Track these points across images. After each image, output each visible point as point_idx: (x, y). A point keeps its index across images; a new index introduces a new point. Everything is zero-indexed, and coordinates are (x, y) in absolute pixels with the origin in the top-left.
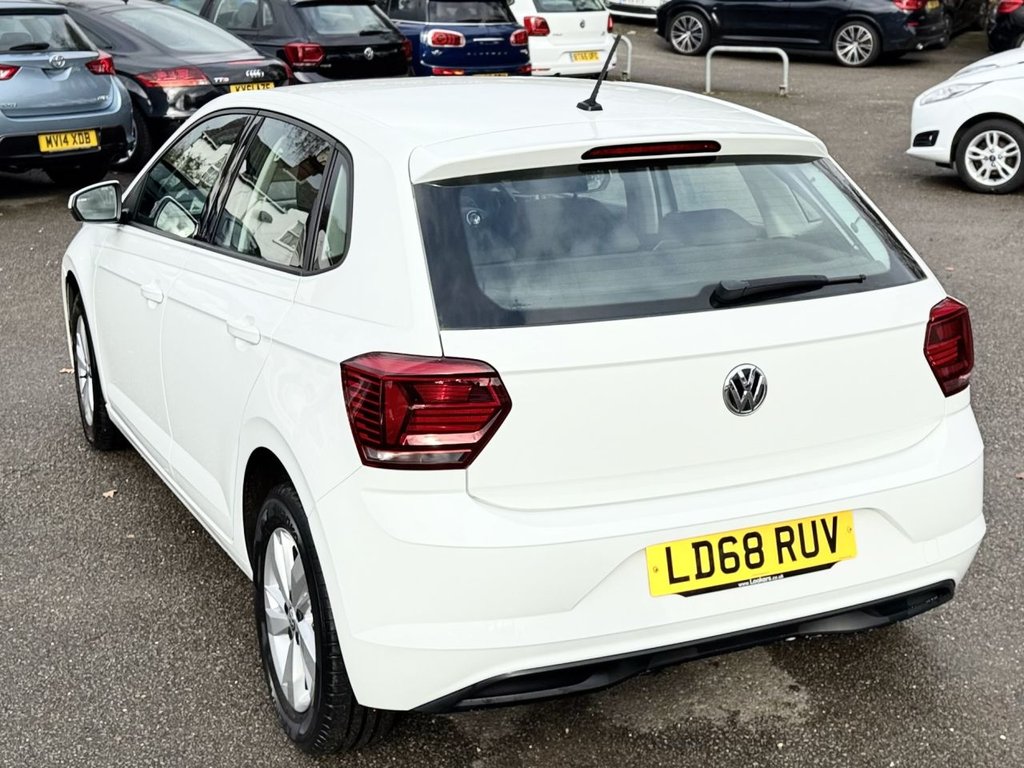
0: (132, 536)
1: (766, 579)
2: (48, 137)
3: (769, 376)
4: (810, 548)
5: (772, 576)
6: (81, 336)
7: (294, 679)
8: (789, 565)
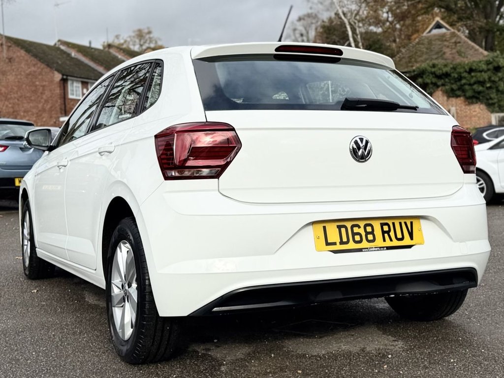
0: (44, 303)
1: (377, 249)
2: (20, 179)
3: (374, 145)
4: (399, 236)
5: (380, 248)
6: (27, 224)
7: (125, 322)
8: (388, 243)
